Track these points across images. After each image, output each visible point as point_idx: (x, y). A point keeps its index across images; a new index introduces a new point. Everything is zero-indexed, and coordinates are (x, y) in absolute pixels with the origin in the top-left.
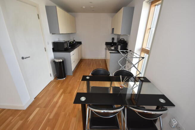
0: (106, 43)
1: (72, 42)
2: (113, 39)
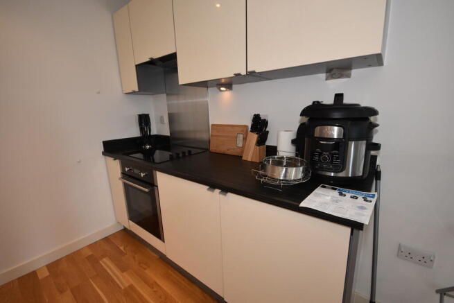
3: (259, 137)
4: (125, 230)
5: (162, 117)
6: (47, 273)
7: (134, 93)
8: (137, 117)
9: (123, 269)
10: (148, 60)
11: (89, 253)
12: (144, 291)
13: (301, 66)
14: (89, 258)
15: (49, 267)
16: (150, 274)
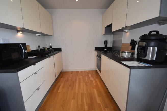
0: (96, 48)
1: (46, 49)
2: (106, 42)
3: (132, 47)
4: (96, 71)
5: (111, 41)
6: (80, 72)
7: (104, 35)
8: (104, 41)
9: (92, 77)
10: (107, 26)
11: (88, 72)
12: (94, 82)
13: (139, 23)
14: (87, 73)
15: (81, 71)
16: (97, 80)
